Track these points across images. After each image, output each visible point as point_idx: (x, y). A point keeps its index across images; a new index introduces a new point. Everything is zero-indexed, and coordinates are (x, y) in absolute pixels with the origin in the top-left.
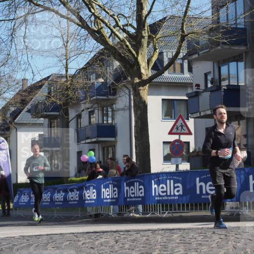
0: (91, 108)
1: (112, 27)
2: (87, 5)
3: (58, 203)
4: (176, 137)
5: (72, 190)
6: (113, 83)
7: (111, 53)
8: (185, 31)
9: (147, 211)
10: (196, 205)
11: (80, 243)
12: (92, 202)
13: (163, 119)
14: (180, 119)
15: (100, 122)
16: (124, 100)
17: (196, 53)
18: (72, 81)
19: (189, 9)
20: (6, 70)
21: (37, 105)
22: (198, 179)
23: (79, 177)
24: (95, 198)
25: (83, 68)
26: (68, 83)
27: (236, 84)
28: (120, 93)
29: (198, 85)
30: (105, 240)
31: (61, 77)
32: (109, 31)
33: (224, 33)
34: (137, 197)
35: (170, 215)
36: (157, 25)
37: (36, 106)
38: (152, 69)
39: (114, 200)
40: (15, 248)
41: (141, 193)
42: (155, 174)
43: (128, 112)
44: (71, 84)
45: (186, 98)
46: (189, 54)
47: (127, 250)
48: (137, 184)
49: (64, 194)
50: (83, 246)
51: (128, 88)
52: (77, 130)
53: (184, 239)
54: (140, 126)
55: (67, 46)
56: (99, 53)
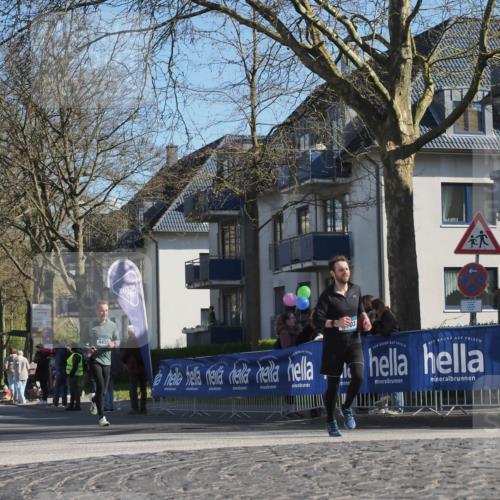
0: (301, 202)
1: (341, 42)
3: (239, 388)
4: (470, 259)
5: (265, 364)
6: (344, 153)
7: (340, 92)
8: (488, 47)
9: (414, 404)
11: (283, 467)
12: (304, 385)
13: (444, 223)
14: (479, 223)
15: (320, 229)
16: (366, 185)
18: (264, 148)
19: (495, 2)
20: (135, 128)
21: (197, 196)
24: (311, 378)
25: (284, 124)
26: (257, 153)
28: (358, 172)
30: (333, 461)
31: (242, 140)
32: (336, 49)
34: (394, 377)
35: (459, 412)
36: (431, 36)
37: (193, 199)
38: (421, 123)
40: (158, 474)
41: (403, 369)
42: (429, 332)
43: (373, 210)
44: (262, 155)
45: (488, 181)
46: (495, 94)
47: (376, 481)
48: (393, 352)
49: (249, 370)
50: (289, 472)
51: (373, 162)
52: (275, 244)
53: (488, 460)
54: (398, 237)
55: (253, 80)
56: (316, 93)
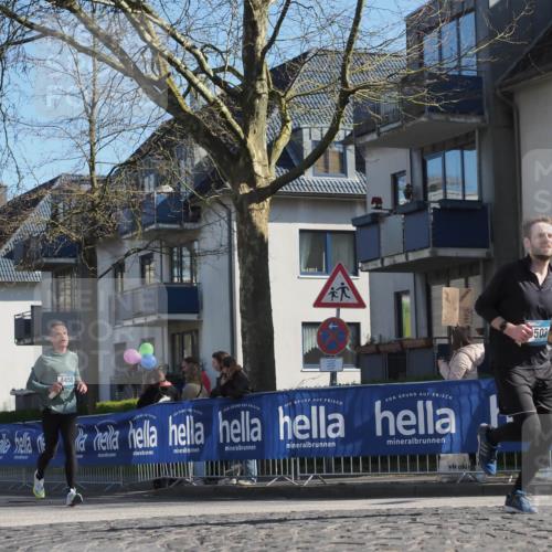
0: (145, 249)
1: (190, 74)
2: (135, 24)
4: (330, 313)
5: (103, 429)
6: (192, 196)
7: (188, 128)
8: (350, 82)
9: (268, 473)
10: (375, 461)
11: (122, 545)
12: (147, 453)
13: (302, 273)
14: (340, 273)
16: (216, 231)
17: (373, 131)
18: (104, 190)
19: (358, 34)
21: (28, 242)
22: (378, 404)
23: (119, 400)
24: (155, 444)
25: (127, 163)
26: (96, 194)
27: (460, 198)
28: (207, 216)
29: (377, 201)
30: (178, 537)
31: (80, 180)
32: (185, 81)
33: (432, 88)
34: (246, 443)
35: (318, 482)
36: (288, 69)
37: (24, 246)
38: (278, 164)
39: (197, 450)
41: (256, 434)
42: (285, 393)
43: (225, 258)
44: (102, 197)
45: (351, 228)
46: (358, 133)
48: (245, 415)
49: (86, 436)
51: (225, 206)
53: (349, 534)
54: (252, 288)
55: (92, 114)
56: (163, 129)
